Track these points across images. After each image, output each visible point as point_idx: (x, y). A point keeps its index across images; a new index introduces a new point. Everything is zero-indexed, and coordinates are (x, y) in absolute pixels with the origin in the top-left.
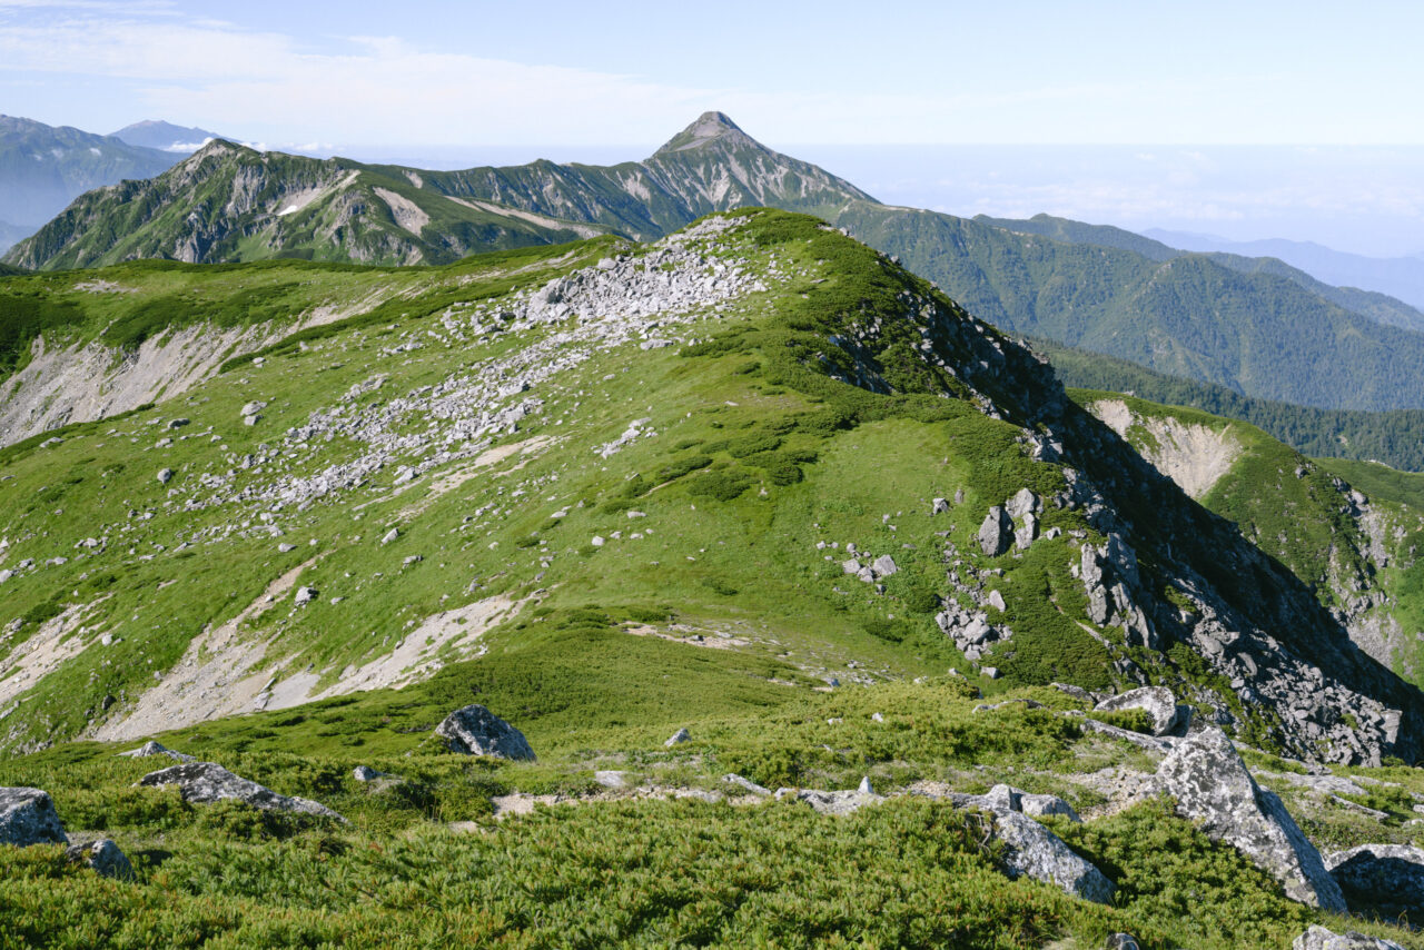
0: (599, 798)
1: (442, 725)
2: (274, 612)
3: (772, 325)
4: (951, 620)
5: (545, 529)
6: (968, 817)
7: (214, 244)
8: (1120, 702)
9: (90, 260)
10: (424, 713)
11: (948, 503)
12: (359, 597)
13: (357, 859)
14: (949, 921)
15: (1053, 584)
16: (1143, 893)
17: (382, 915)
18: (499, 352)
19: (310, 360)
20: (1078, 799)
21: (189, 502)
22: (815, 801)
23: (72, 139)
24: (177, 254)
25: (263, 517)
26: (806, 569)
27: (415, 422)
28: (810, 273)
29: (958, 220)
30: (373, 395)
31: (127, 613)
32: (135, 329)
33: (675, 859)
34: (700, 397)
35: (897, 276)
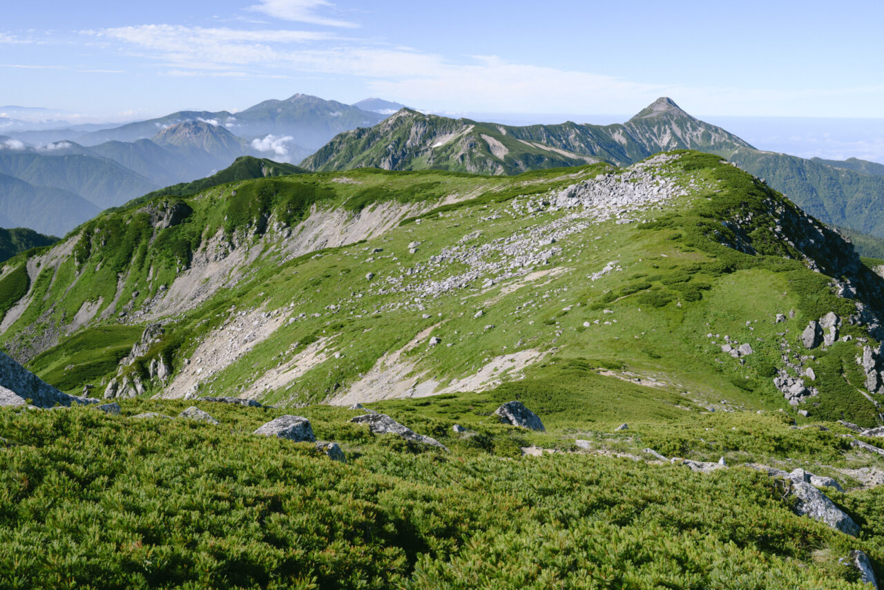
0: (576, 453)
1: (499, 409)
2: (419, 348)
3: (690, 214)
4: (782, 382)
5: (559, 316)
6: (776, 481)
7: (400, 161)
8: (876, 432)
9: (340, 167)
10: (489, 406)
11: (785, 317)
12: (461, 344)
13: (452, 465)
14: (758, 530)
15: (845, 367)
16: (877, 534)
17: (462, 492)
18: (540, 222)
19: (444, 222)
20: (845, 482)
21: (380, 290)
22: (693, 466)
23: (335, 105)
24: (382, 166)
25: (416, 300)
26: (700, 348)
27: (495, 256)
28: (713, 186)
29: (802, 160)
30: (474, 241)
31: (348, 343)
32: (359, 203)
33: (612, 483)
34: (647, 251)
35: (763, 190)
